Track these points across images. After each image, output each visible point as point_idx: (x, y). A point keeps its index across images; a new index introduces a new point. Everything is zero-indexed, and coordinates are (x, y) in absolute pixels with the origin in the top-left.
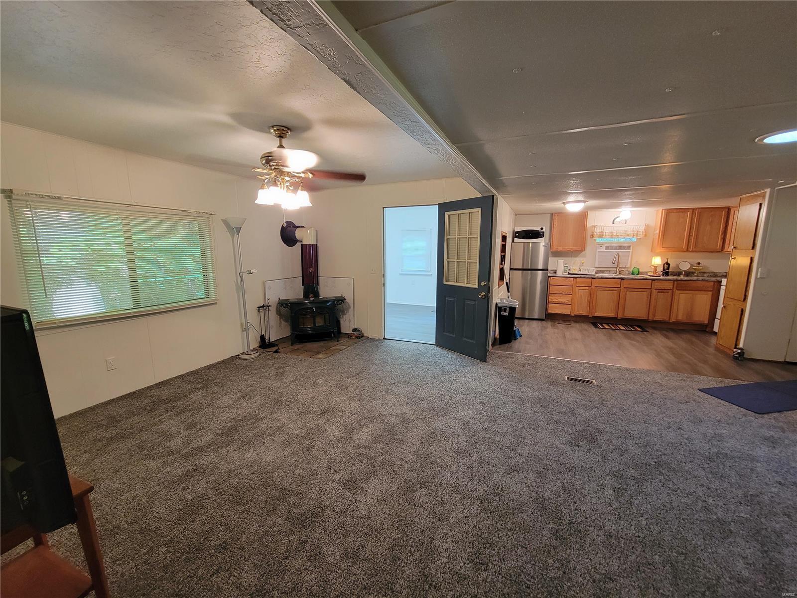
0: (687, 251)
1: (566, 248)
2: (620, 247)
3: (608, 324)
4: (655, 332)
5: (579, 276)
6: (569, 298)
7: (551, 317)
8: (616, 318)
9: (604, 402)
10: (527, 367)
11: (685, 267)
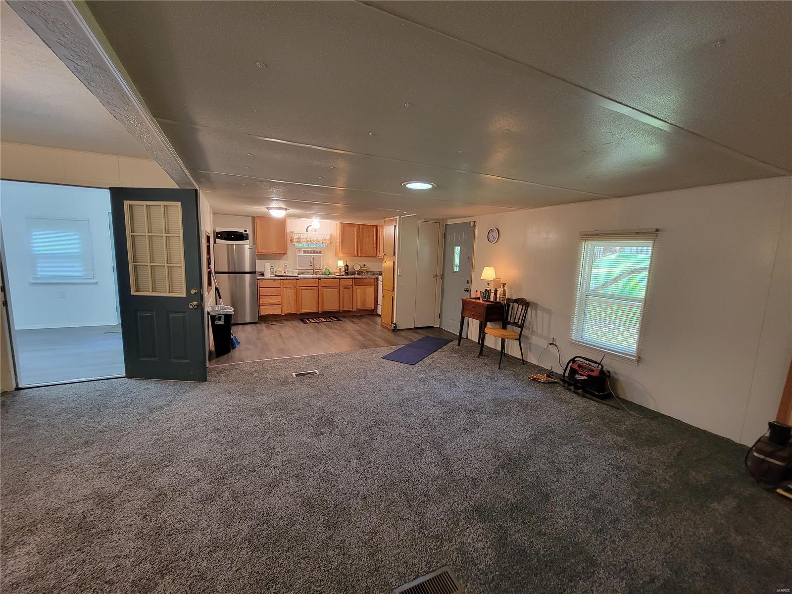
0: (358, 256)
1: (271, 251)
2: (314, 252)
3: (312, 319)
4: (346, 320)
5: (285, 278)
6: (279, 298)
7: (264, 319)
8: (317, 313)
9: (329, 387)
10: (256, 374)
11: (357, 268)
